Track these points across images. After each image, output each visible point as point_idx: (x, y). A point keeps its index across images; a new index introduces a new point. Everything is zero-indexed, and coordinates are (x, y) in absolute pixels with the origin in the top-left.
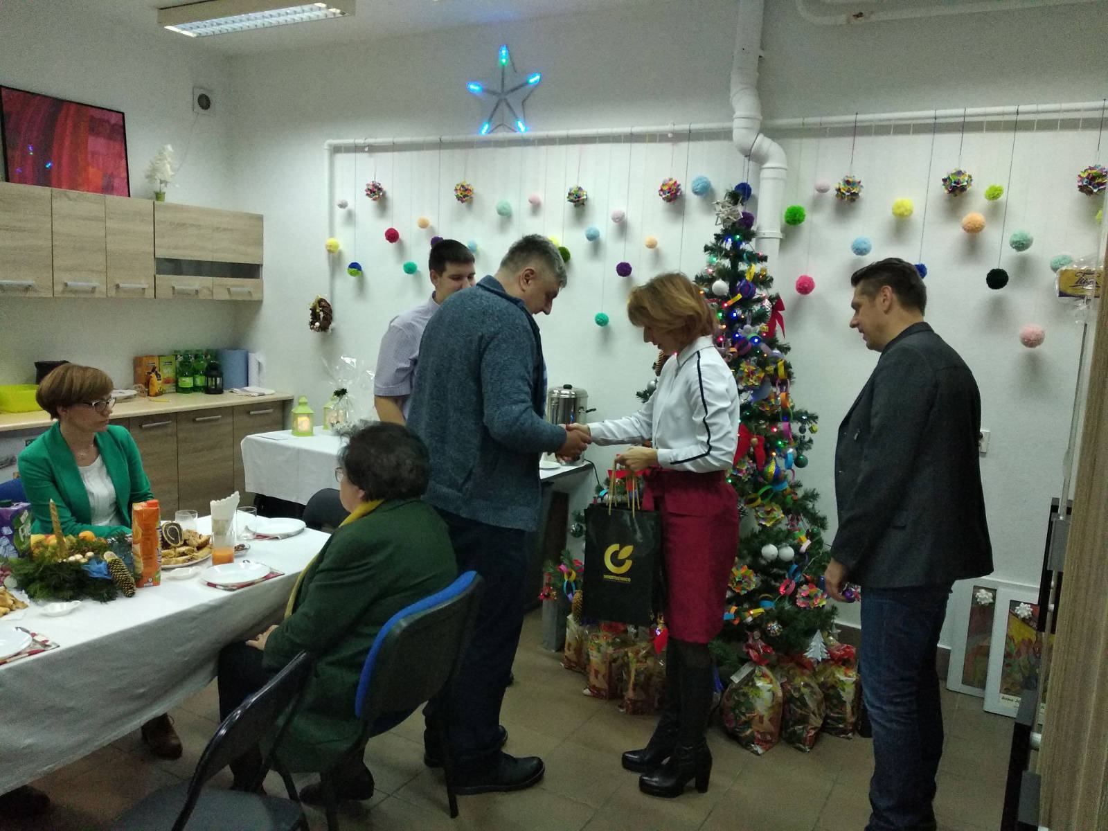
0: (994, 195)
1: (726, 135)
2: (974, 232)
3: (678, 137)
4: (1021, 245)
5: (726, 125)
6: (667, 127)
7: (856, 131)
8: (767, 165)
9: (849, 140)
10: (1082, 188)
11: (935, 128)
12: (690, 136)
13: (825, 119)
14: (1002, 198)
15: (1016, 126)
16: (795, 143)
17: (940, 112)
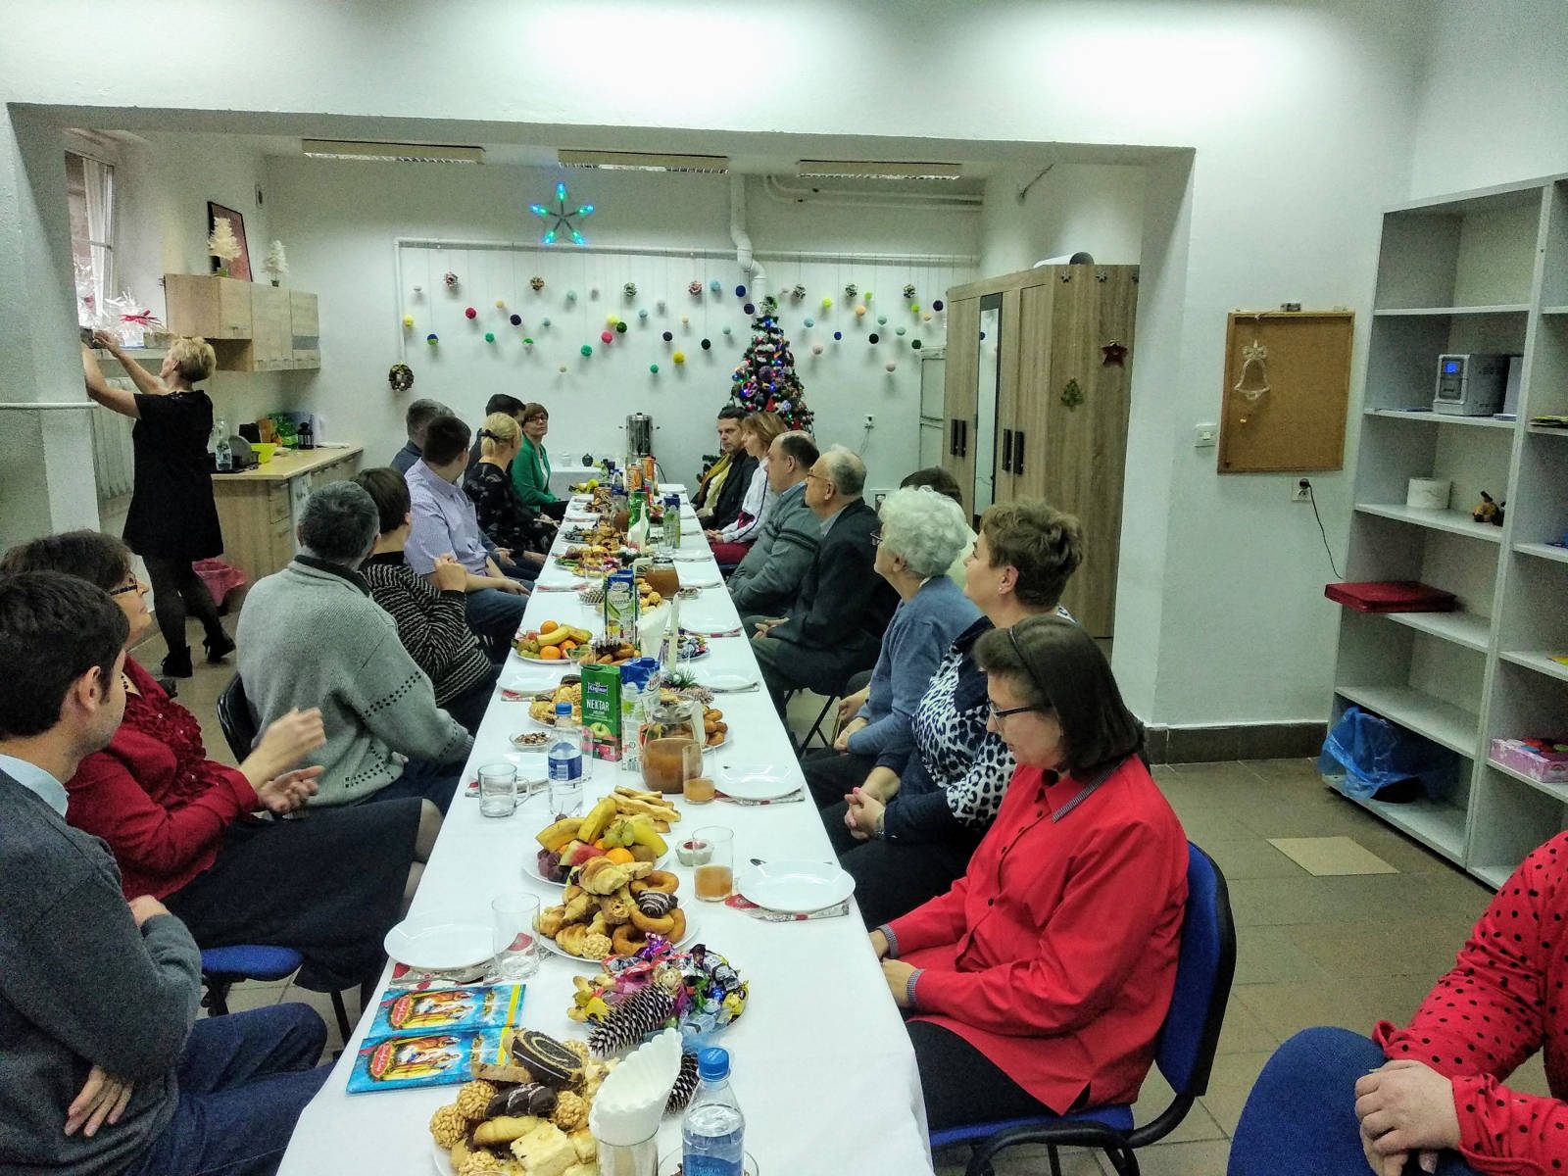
0: (868, 296)
1: (733, 257)
2: (860, 315)
3: (697, 255)
4: (883, 322)
5: (733, 251)
6: (691, 250)
7: (800, 259)
8: (758, 277)
9: (797, 263)
10: (905, 295)
11: (839, 261)
12: (705, 255)
13: (785, 253)
14: (872, 299)
15: (876, 262)
16: (769, 263)
17: (841, 254)
